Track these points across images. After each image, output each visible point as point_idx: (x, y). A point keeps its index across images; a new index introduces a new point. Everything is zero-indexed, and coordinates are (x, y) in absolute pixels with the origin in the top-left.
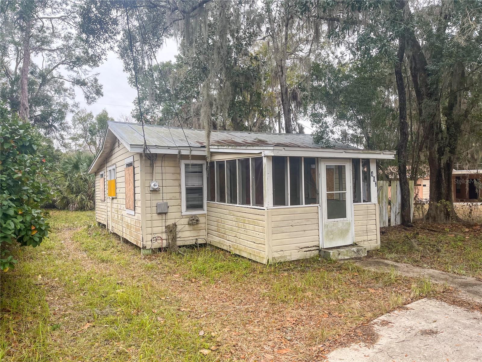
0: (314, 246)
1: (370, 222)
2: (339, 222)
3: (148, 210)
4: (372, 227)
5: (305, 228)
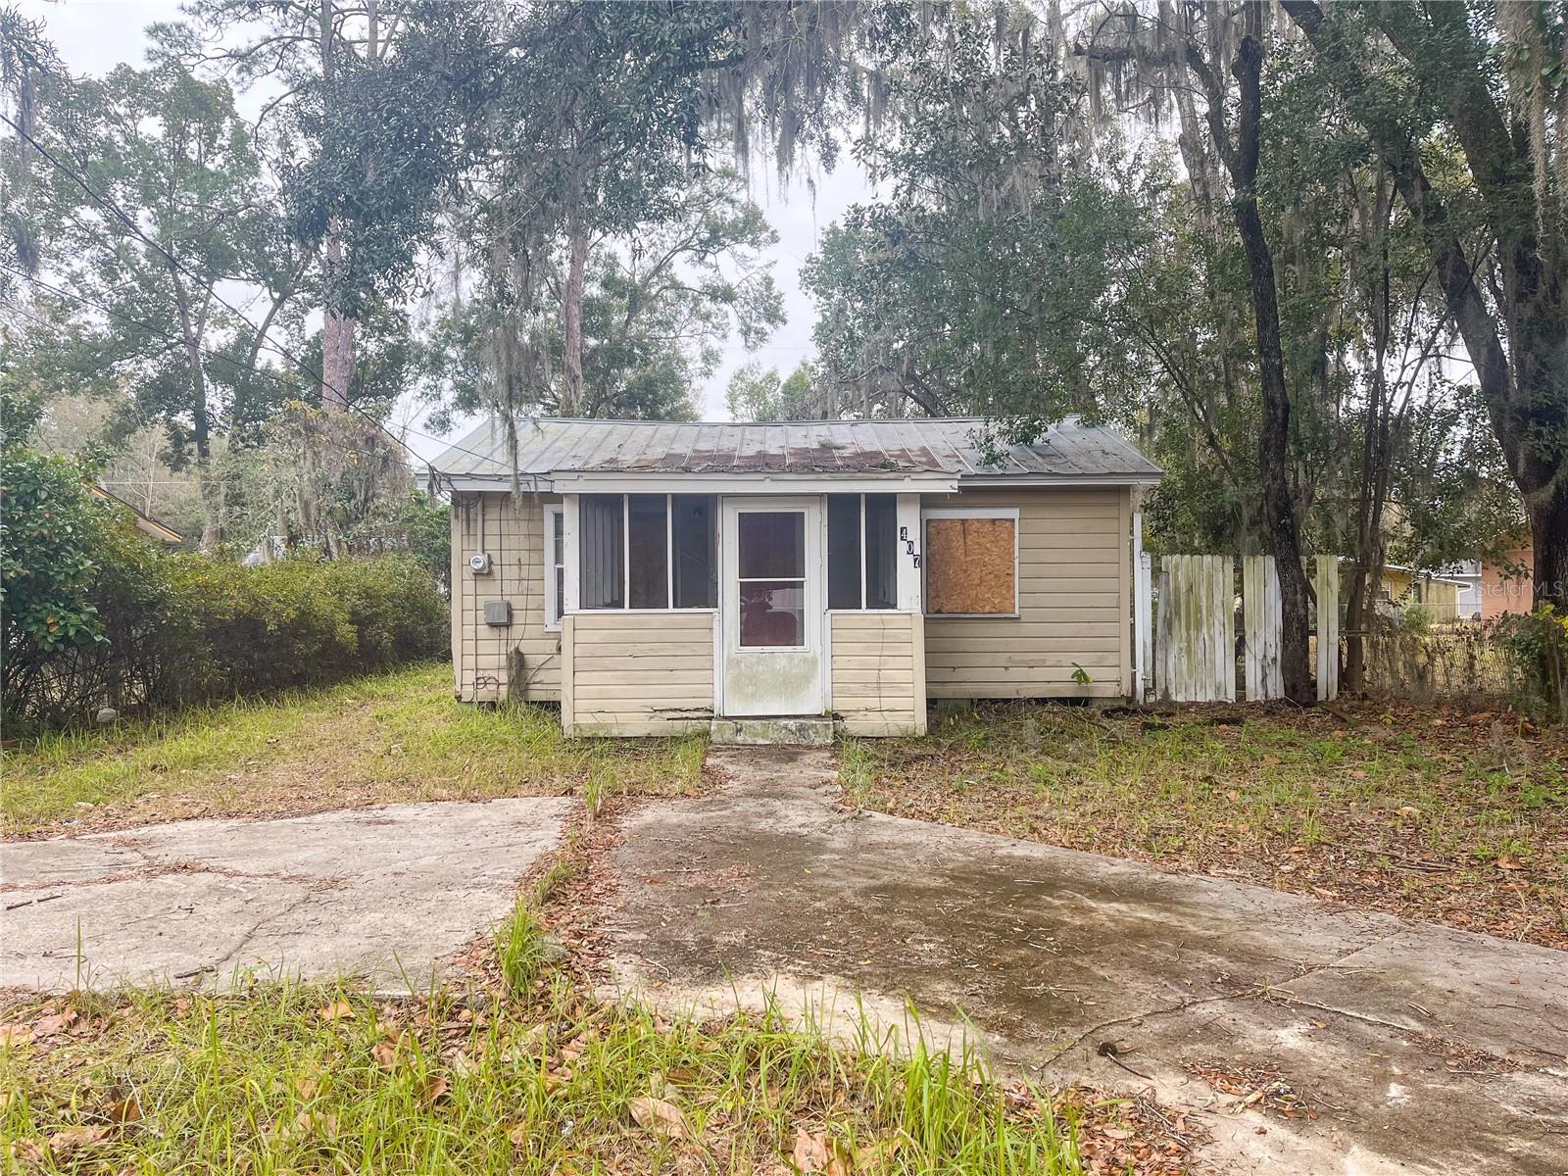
0: (696, 710)
1: (892, 662)
2: (780, 655)
3: (470, 616)
4: (899, 676)
5: (672, 663)
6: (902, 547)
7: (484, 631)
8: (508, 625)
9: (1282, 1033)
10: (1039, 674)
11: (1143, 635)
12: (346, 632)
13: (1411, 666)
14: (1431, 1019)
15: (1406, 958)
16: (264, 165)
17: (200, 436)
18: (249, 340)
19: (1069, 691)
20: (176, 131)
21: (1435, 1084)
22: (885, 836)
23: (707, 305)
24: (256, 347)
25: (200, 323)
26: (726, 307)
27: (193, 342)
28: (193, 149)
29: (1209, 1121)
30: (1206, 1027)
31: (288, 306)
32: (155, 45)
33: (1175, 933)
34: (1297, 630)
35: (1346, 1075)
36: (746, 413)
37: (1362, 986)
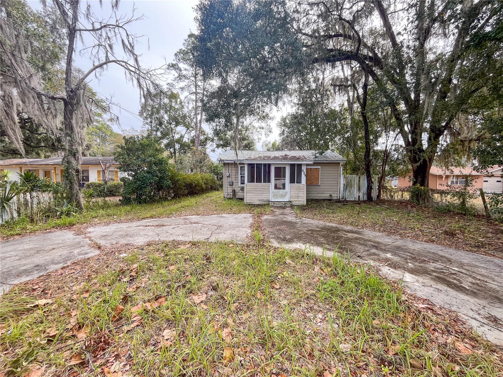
0: (267, 200)
1: (300, 193)
2: (281, 191)
3: (226, 184)
4: (301, 195)
5: (262, 192)
6: (303, 173)
7: (229, 186)
8: (232, 185)
9: (387, 255)
10: (323, 195)
11: (342, 188)
12: (204, 186)
13: (390, 195)
14: (412, 254)
15: (404, 244)
16: (185, 107)
17: (175, 153)
18: (182, 137)
19: (329, 198)
20: (171, 101)
21: (417, 264)
22: (306, 222)
23: (259, 130)
24: (183, 137)
25: (174, 133)
26: (262, 130)
27: (173, 137)
28: (173, 104)
29: (380, 268)
30: (374, 253)
31: (188, 131)
32: (168, 87)
33: (363, 239)
34: (370, 188)
35: (400, 262)
36: (265, 149)
37: (398, 248)
